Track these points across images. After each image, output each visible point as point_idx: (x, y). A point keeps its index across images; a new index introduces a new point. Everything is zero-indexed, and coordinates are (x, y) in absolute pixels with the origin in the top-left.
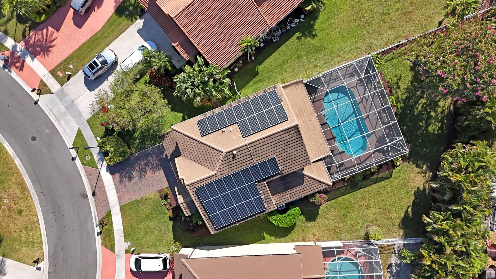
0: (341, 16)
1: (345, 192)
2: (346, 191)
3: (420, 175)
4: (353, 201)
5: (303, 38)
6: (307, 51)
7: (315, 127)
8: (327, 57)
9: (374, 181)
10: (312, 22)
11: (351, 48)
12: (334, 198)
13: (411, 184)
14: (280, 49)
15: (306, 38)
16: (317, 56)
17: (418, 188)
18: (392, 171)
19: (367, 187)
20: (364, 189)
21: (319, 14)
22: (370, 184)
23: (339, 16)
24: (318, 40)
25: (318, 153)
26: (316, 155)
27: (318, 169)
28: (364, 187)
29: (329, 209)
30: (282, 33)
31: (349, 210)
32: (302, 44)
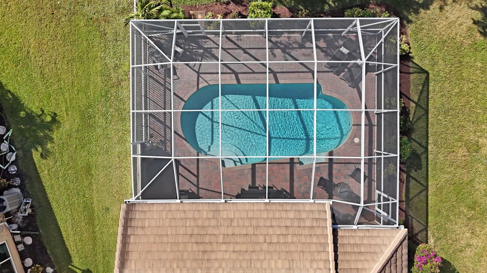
0: (32, 46)
1: (422, 184)
2: (419, 182)
3: (446, 8)
4: (447, 176)
5: (49, 146)
6: (82, 147)
7: (250, 215)
8: (111, 110)
9: (421, 112)
10: (22, 114)
11: (112, 53)
12: (425, 215)
13: (461, 36)
14: (54, 205)
15: (51, 140)
16: (99, 131)
17: (475, 22)
18: (414, 66)
19: (427, 133)
20: (430, 142)
21: (9, 91)
22: (424, 124)
23: (32, 51)
24: (67, 114)
25: (318, 236)
26: (321, 244)
27: (356, 250)
28: (427, 139)
29: (445, 235)
30: (21, 187)
31: (466, 190)
32: (61, 153)
